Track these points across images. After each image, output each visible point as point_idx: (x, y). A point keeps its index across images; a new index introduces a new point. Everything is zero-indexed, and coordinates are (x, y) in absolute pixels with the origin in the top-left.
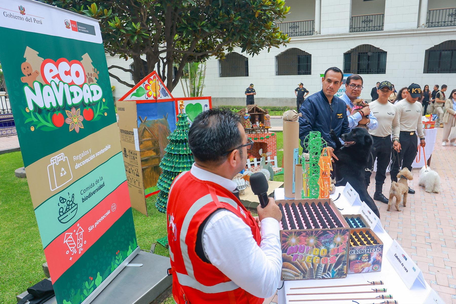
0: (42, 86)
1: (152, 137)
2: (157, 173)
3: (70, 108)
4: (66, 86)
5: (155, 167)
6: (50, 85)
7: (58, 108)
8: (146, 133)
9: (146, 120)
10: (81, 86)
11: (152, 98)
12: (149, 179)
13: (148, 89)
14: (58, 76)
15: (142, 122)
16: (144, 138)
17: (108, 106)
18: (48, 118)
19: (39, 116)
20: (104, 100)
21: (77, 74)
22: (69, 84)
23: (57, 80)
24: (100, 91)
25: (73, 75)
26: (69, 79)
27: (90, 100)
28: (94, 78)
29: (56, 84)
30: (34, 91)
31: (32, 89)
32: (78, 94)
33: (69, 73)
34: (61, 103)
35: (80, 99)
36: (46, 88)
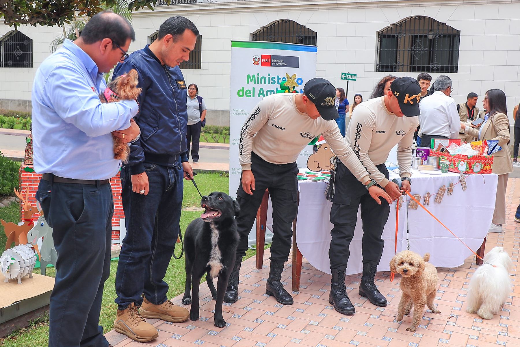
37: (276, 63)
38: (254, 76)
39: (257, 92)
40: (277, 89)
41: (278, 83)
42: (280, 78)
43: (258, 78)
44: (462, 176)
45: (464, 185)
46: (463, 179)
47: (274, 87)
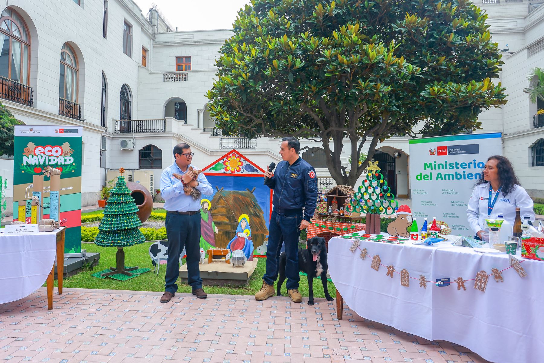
1: (226, 205)
2: (228, 238)
5: (226, 232)
8: (221, 201)
9: (222, 190)
11: (229, 172)
12: (220, 241)
13: (227, 164)
15: (218, 191)
16: (219, 204)
17: (76, 167)
18: (33, 168)
19: (28, 168)
20: (74, 164)
21: (57, 152)
22: (49, 156)
23: (42, 154)
24: (72, 160)
25: (53, 152)
26: (50, 154)
27: (63, 164)
28: (69, 153)
29: (41, 156)
30: (28, 158)
31: (27, 157)
32: (54, 160)
33: (51, 151)
34: (42, 163)
35: (55, 163)
36: (35, 157)
37: (453, 151)
38: (431, 164)
39: (434, 176)
40: (456, 173)
41: (457, 168)
42: (459, 164)
43: (435, 165)
44: (512, 260)
45: (520, 270)
46: (516, 264)
47: (453, 172)
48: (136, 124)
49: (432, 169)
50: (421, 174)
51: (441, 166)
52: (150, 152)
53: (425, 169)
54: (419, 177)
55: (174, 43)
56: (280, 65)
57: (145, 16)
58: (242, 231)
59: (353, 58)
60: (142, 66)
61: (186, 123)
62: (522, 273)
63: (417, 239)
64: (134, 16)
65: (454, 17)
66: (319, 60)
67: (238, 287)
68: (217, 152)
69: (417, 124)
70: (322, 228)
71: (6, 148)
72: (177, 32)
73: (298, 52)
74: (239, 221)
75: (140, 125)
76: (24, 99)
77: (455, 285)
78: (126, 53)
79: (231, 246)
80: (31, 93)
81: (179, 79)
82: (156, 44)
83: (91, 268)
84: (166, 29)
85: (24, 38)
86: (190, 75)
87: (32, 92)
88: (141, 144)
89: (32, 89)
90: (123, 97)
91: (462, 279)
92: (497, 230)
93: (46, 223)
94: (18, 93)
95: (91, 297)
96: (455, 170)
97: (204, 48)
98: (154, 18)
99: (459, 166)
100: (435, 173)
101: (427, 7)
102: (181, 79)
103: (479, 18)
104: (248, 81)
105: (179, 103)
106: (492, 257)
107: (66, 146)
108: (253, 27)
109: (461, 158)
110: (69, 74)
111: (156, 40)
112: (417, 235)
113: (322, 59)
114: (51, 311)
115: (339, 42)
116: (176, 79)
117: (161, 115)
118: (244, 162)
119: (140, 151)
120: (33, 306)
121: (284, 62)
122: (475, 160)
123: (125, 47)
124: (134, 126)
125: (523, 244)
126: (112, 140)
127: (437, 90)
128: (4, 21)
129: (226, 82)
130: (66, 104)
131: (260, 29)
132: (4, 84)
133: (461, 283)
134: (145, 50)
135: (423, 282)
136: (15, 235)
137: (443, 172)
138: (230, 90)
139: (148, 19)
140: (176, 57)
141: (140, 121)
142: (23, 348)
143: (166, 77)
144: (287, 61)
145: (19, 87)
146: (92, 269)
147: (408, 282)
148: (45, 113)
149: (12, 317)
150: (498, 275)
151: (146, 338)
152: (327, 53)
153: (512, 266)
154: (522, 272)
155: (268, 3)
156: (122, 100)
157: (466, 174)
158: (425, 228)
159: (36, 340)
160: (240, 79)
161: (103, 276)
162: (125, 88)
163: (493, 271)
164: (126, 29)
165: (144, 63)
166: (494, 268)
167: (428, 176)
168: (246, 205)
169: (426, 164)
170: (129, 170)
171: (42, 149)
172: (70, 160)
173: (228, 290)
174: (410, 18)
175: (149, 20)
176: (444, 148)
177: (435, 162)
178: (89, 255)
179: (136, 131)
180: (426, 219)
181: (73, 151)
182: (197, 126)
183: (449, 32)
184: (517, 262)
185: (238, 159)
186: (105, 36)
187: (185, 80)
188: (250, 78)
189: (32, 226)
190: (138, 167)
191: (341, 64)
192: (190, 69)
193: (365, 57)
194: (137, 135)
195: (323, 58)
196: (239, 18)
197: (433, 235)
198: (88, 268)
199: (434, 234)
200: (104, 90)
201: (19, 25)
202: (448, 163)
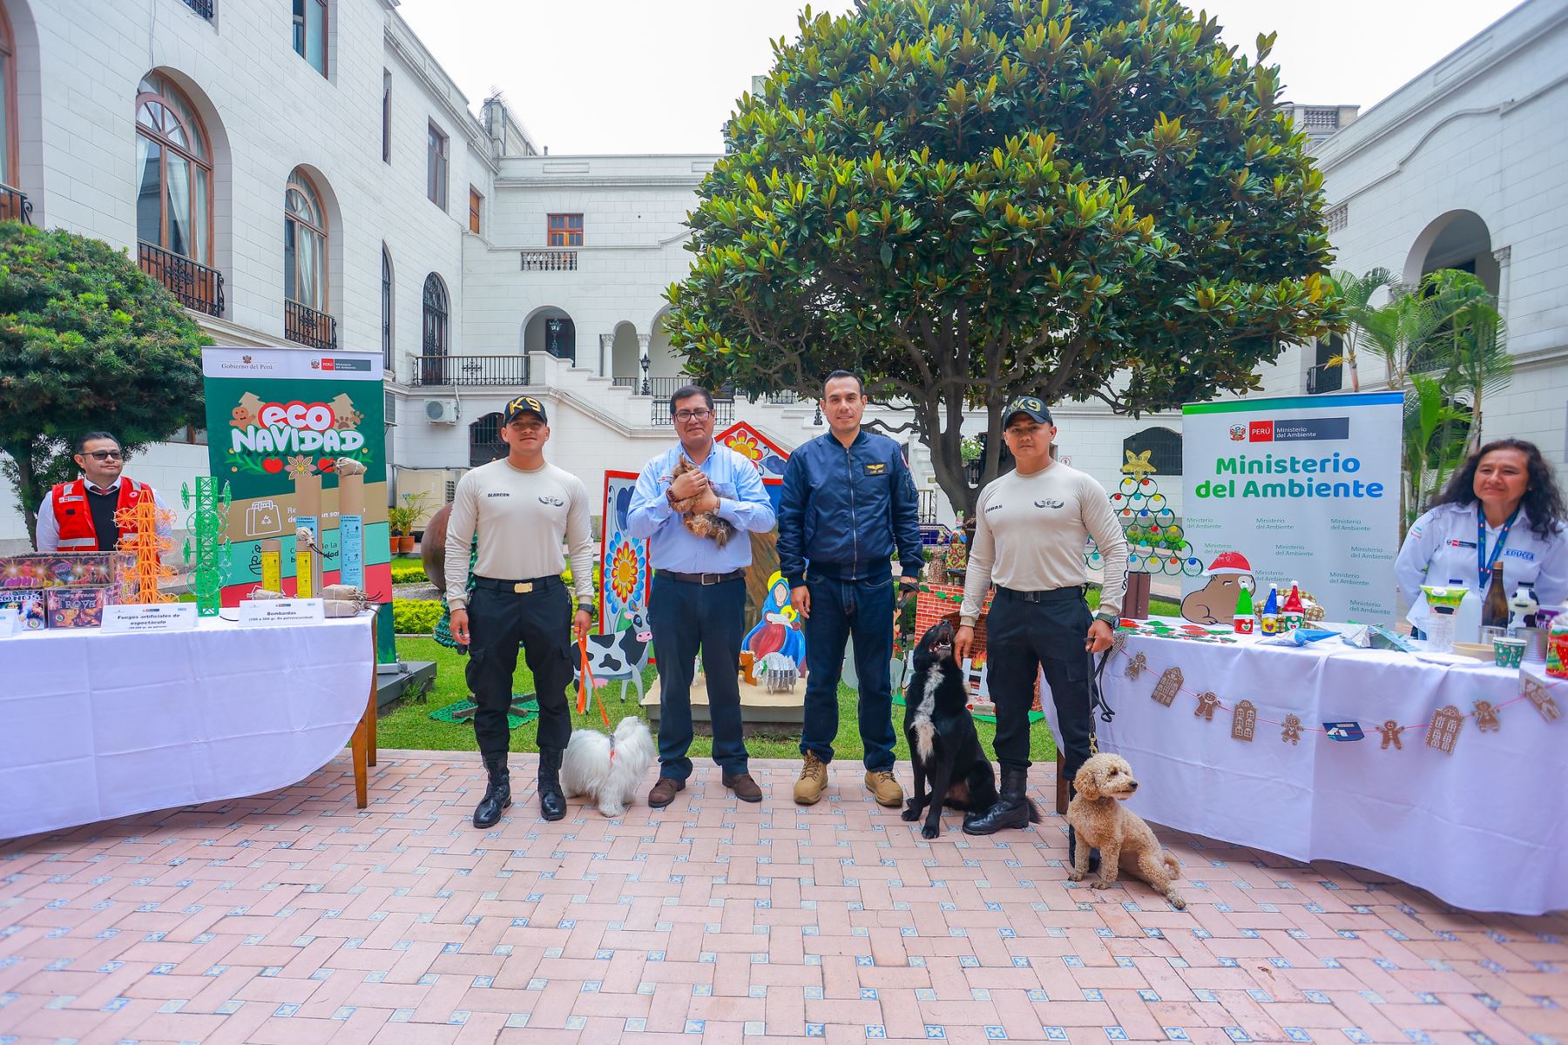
0: (257, 430)
3: (295, 455)
4: (295, 432)
6: (269, 429)
7: (276, 452)
10: (322, 432)
14: (285, 420)
17: (371, 458)
18: (259, 461)
19: (247, 458)
20: (365, 451)
21: (319, 418)
22: (300, 429)
23: (281, 425)
24: (361, 440)
25: (310, 420)
26: (302, 423)
27: (337, 449)
28: (350, 423)
29: (279, 428)
30: (246, 434)
31: (242, 431)
32: (314, 440)
33: (303, 417)
34: (281, 448)
35: (315, 446)
36: (263, 432)
37: (1287, 433)
38: (1232, 461)
39: (1240, 488)
40: (1291, 481)
41: (1294, 470)
42: (1299, 462)
43: (1243, 464)
44: (1528, 682)
45: (1545, 706)
46: (1536, 691)
47: (1284, 478)
48: (461, 366)
49: (1234, 471)
50: (1208, 482)
51: (1256, 466)
52: (495, 430)
53: (1219, 472)
54: (1203, 491)
55: (542, 182)
56: (864, 224)
57: (477, 117)
58: (777, 610)
59: (1040, 213)
60: (471, 233)
61: (574, 366)
62: (1549, 711)
63: (1250, 631)
64: (451, 113)
65: (1250, 132)
66: (959, 214)
67: (785, 738)
68: (646, 432)
69: (1113, 377)
70: (955, 603)
71: (193, 410)
72: (546, 157)
73: (907, 195)
74: (770, 587)
75: (472, 368)
76: (203, 298)
77: (1373, 738)
78: (434, 201)
79: (751, 642)
80: (219, 286)
81: (556, 266)
82: (502, 182)
83: (422, 699)
84: (523, 149)
85: (194, 150)
86: (582, 257)
87: (221, 282)
88: (475, 411)
89: (219, 275)
90: (430, 303)
91: (1395, 725)
92: (1449, 611)
93: (338, 596)
94: (186, 284)
95: (451, 772)
96: (1289, 475)
97: (613, 196)
98: (497, 121)
99: (1298, 467)
100: (1241, 481)
101: (1197, 105)
102: (562, 266)
103: (1292, 140)
104: (783, 260)
105: (561, 321)
106: (1474, 675)
107: (343, 403)
108: (791, 132)
109: (1305, 449)
110: (305, 243)
111: (502, 174)
112: (1251, 622)
113: (966, 213)
114: (366, 810)
115: (1005, 175)
116: (550, 266)
117: (516, 346)
118: (765, 452)
119: (472, 426)
120: (313, 798)
121: (874, 218)
122: (1336, 455)
123: (432, 187)
124: (454, 370)
125: (1554, 645)
126: (406, 401)
127: (1214, 296)
128: (146, 104)
129: (728, 263)
130: (301, 314)
131: (809, 138)
132: (153, 262)
133: (1391, 734)
134: (476, 197)
135: (1292, 730)
136: (267, 626)
137: (1261, 479)
138: (737, 280)
139: (483, 122)
140: (549, 215)
141: (470, 359)
142: (331, 914)
143: (528, 259)
144: (880, 216)
145: (189, 270)
146: (425, 701)
147: (1252, 729)
148: (254, 333)
149: (271, 827)
150: (1490, 715)
151: (634, 878)
152: (979, 199)
153: (1526, 695)
154: (1551, 708)
155: (825, 79)
156: (427, 309)
157: (1315, 484)
158: (1271, 606)
159: (357, 890)
160: (765, 254)
161: (458, 717)
162: (434, 283)
163: (1477, 707)
164: (434, 143)
165: (475, 224)
166: (1481, 700)
167: (1224, 489)
168: (769, 550)
169: (1220, 462)
170: (448, 469)
171: (281, 413)
172: (355, 440)
173: (763, 745)
174: (1164, 126)
175: (484, 125)
176: (1267, 424)
177: (1243, 457)
178: (415, 666)
179: (461, 381)
180: (1274, 585)
181: (362, 416)
182: (598, 373)
183: (1239, 165)
184: (1539, 687)
185: (752, 444)
186: (386, 157)
187: (571, 268)
188: (787, 253)
189: (309, 605)
190: (467, 464)
191: (1011, 227)
192: (580, 242)
193: (1069, 212)
194: (465, 391)
195: (967, 211)
196: (738, 115)
197: (1293, 622)
198: (414, 698)
199: (1294, 619)
200: (387, 285)
201: (181, 117)
202: (1273, 460)
